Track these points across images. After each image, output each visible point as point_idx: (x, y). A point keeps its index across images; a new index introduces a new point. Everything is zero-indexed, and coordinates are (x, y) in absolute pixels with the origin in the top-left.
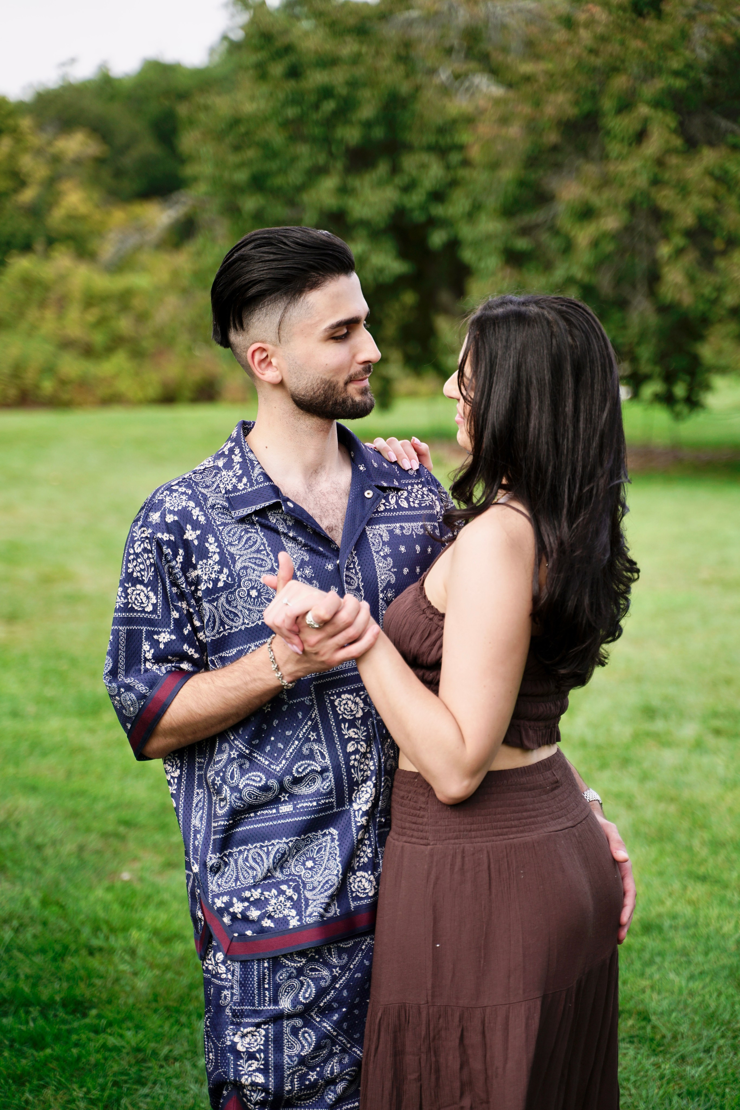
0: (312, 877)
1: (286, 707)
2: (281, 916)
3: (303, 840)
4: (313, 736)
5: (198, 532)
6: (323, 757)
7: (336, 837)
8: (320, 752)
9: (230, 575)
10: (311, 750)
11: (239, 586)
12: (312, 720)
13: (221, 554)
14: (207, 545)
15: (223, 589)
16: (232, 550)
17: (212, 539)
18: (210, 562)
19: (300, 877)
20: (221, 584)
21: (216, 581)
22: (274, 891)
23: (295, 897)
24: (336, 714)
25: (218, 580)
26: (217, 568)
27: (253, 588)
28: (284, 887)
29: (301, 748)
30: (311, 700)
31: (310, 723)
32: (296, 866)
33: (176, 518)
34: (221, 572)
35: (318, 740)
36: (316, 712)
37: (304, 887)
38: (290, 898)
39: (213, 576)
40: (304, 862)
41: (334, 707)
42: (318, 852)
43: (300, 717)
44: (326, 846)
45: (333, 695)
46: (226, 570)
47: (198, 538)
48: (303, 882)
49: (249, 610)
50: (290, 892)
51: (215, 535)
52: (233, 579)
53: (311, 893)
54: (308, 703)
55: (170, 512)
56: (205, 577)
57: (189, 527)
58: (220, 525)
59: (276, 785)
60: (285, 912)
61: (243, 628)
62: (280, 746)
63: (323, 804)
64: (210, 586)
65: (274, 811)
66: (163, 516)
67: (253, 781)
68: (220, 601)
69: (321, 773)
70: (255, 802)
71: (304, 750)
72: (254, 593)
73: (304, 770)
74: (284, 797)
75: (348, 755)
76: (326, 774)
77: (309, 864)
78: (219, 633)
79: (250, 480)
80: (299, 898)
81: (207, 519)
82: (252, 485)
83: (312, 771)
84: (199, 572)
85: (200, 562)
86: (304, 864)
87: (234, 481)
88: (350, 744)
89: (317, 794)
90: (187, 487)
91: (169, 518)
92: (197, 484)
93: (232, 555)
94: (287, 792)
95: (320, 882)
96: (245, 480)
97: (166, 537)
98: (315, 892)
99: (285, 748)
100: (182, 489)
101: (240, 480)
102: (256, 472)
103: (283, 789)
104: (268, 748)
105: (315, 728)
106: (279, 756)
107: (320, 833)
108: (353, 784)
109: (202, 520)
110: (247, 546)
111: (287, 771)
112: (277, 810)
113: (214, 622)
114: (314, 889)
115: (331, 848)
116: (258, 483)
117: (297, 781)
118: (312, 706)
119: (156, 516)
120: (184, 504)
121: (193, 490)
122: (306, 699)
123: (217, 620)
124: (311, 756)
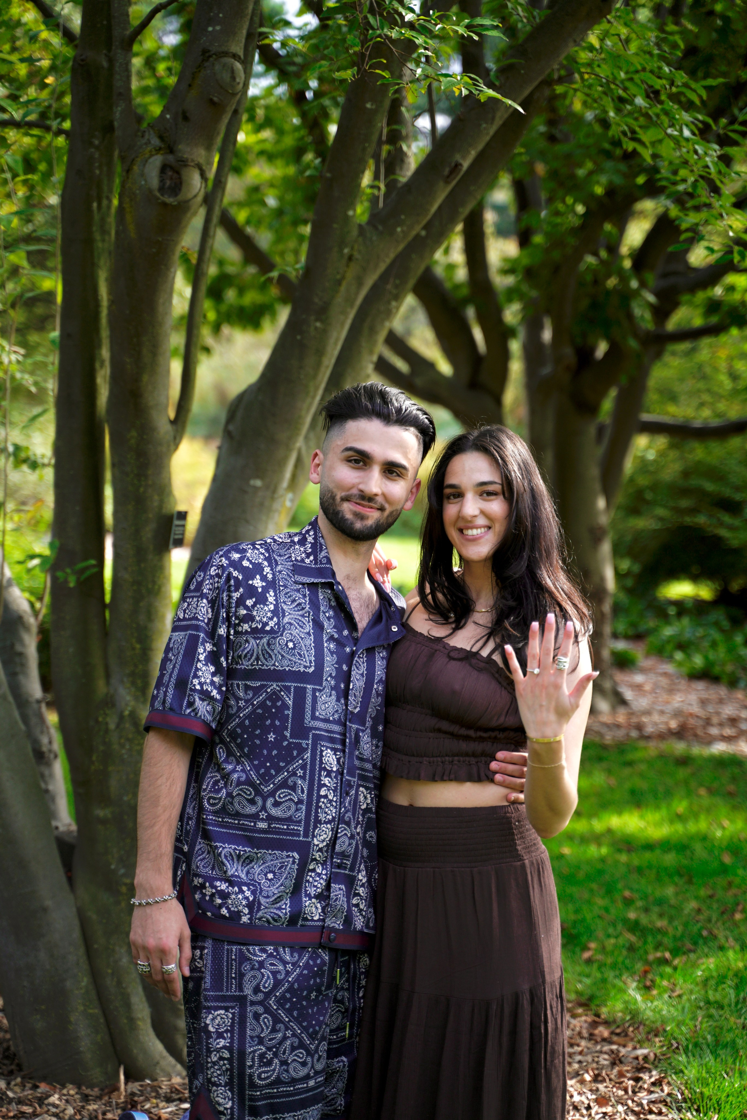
0: (269, 887)
1: (286, 743)
2: (236, 910)
3: (270, 854)
4: (300, 773)
5: (264, 584)
6: (303, 792)
7: (297, 861)
8: (302, 787)
9: (278, 624)
10: (295, 784)
11: (282, 635)
12: (303, 760)
13: (276, 606)
14: (268, 595)
15: (268, 632)
16: (285, 607)
17: (272, 593)
18: (266, 608)
19: (259, 884)
20: (268, 628)
21: (266, 624)
22: (236, 889)
23: (251, 899)
24: (321, 762)
25: (267, 624)
26: (269, 614)
27: (291, 641)
28: (245, 888)
29: (288, 779)
30: (307, 744)
31: (300, 762)
32: (259, 874)
33: (251, 566)
34: (271, 619)
35: (303, 778)
36: (309, 755)
37: (261, 893)
38: (247, 898)
39: (265, 620)
40: (267, 873)
41: (322, 756)
42: (280, 869)
43: (295, 754)
44: (287, 866)
45: (323, 746)
46: (275, 619)
47: (262, 587)
48: (261, 888)
49: (282, 656)
50: (248, 894)
51: (275, 592)
52: (279, 628)
53: (265, 900)
54: (304, 746)
55: (248, 560)
56: (258, 618)
57: (258, 577)
58: (282, 586)
59: (260, 803)
60: (241, 908)
61: (272, 668)
62: (273, 772)
63: (292, 829)
64: (259, 627)
65: (252, 824)
66: (241, 559)
67: (245, 793)
68: (262, 641)
69: (297, 804)
70: (241, 811)
71: (290, 781)
72: (291, 645)
73: (284, 797)
74: (263, 815)
75: (319, 797)
76: (300, 806)
77: (270, 876)
78: (252, 665)
79: (316, 559)
80: (254, 900)
81: (274, 578)
82: (316, 564)
83: (291, 799)
84: (255, 613)
85: (258, 606)
86: (266, 875)
87: (303, 555)
88: (323, 789)
89: (289, 820)
90: (266, 550)
91: (246, 563)
92: (273, 551)
93: (283, 611)
94: (266, 812)
95: (274, 894)
96: (312, 558)
97: (235, 574)
98: (268, 900)
99: (276, 775)
100: (262, 551)
101: (308, 557)
102: (323, 554)
103: (264, 808)
104: (263, 771)
105: (303, 767)
106: (269, 780)
107: (285, 853)
108: (318, 822)
109: (270, 576)
110: (296, 609)
111: (272, 794)
112: (255, 824)
113: (252, 655)
114: (268, 897)
115: (290, 868)
116: (321, 563)
117: (276, 804)
118: (307, 749)
119: (236, 556)
120: (260, 561)
121: (270, 555)
122: (304, 742)
123: (255, 655)
124: (293, 788)
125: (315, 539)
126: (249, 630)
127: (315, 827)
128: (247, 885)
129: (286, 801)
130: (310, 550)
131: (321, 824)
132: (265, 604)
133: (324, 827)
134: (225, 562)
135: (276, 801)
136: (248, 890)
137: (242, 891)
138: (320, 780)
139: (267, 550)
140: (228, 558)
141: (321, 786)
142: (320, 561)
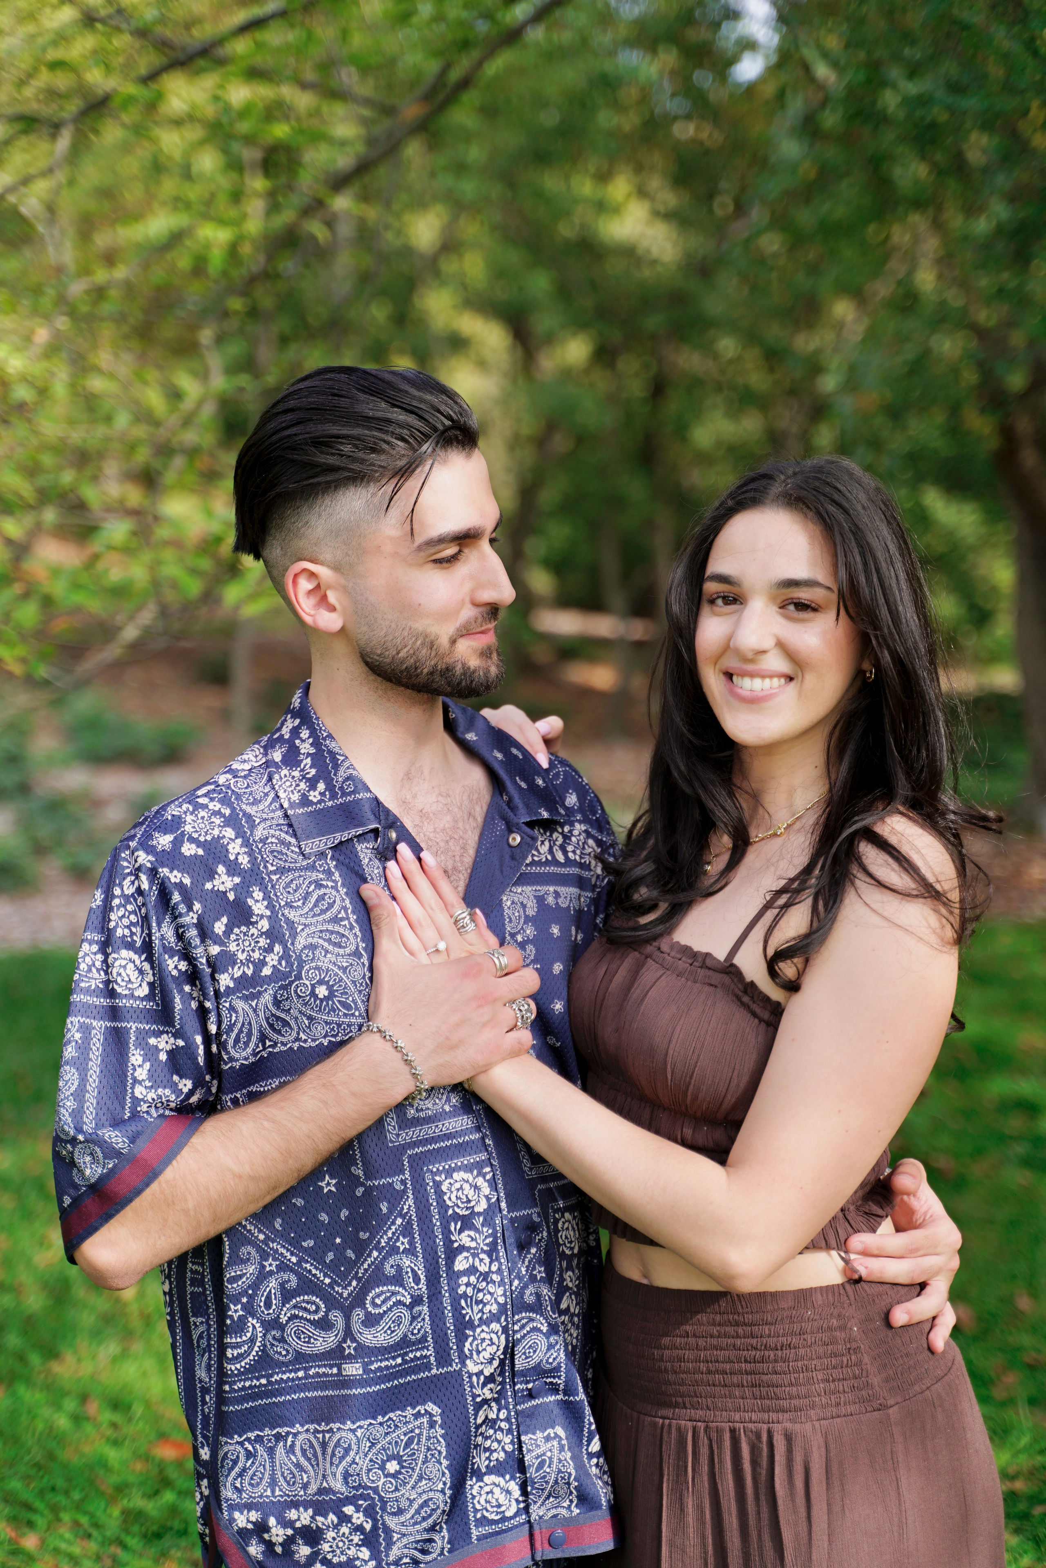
0: (397, 1489)
1: (362, 1189)
2: (343, 1558)
3: (381, 1424)
4: (403, 1243)
5: (237, 880)
6: (417, 1280)
7: (438, 1419)
8: (413, 1270)
9: (286, 956)
10: (399, 1269)
11: (299, 977)
12: (403, 1216)
13: (273, 919)
14: (250, 902)
15: (269, 979)
16: (292, 915)
17: (258, 895)
18: (253, 931)
19: (375, 1490)
20: (267, 971)
21: (260, 964)
22: (332, 1517)
23: (368, 1527)
24: (443, 1207)
25: (263, 963)
26: (263, 942)
27: (321, 982)
28: (349, 1510)
29: (382, 1263)
30: (403, 1182)
31: (399, 1221)
32: (369, 1470)
33: (200, 852)
34: (269, 950)
35: (411, 1251)
36: (411, 1202)
37: (383, 1509)
38: (359, 1528)
39: (256, 955)
40: (384, 1463)
41: (440, 1194)
42: (407, 1445)
43: (385, 1210)
44: (420, 1435)
45: (439, 1172)
46: (277, 948)
47: (235, 888)
48: (381, 1499)
49: (310, 1018)
50: (358, 1518)
51: (264, 889)
52: (290, 964)
53: (395, 1520)
54: (399, 1187)
55: (192, 840)
56: (242, 956)
57: (221, 869)
58: (274, 873)
59: (340, 1323)
60: (352, 1552)
61: (296, 1046)
62: (350, 1254)
63: (412, 1360)
64: (249, 972)
65: (335, 1371)
66: (177, 843)
67: (305, 1309)
68: (262, 1000)
69: (410, 1307)
70: (307, 1349)
71: (387, 1266)
72: (322, 991)
73: (383, 1302)
74: (350, 1348)
75: (454, 1276)
76: (417, 1309)
77: (392, 1467)
78: (255, 1054)
79: (330, 787)
80: (375, 1528)
81: (253, 861)
82: (333, 797)
83: (399, 1303)
84: (233, 947)
85: (236, 930)
86: (382, 1468)
87: (303, 785)
88: (460, 1258)
89: (404, 1343)
90: (222, 801)
91: (189, 849)
92: (239, 797)
93: (291, 924)
94: (354, 1340)
95: (411, 1502)
96: (321, 786)
97: (175, 877)
98: (402, 1519)
99: (358, 1257)
100: (215, 806)
101: (313, 787)
102: (342, 774)
103: (348, 1333)
104: (330, 1256)
105: (407, 1230)
106: (348, 1271)
107: (410, 1411)
108: (463, 1326)
109: (244, 860)
110: (317, 910)
111: (359, 1300)
112: (339, 1369)
113: (249, 1034)
114: (400, 1512)
115: (429, 1438)
116: (344, 794)
117: (371, 1321)
118: (404, 1191)
119: (164, 841)
120: (216, 832)
121: (233, 809)
122: (396, 1181)
123: (255, 1032)
124: (398, 1279)
125: (316, 744)
126: (232, 985)
127: (461, 1338)
128: (350, 1500)
129: (390, 1309)
130: (313, 772)
131: (473, 1328)
132: (249, 923)
133: (482, 1332)
134: (144, 858)
135: (368, 1314)
136: (358, 1511)
137: (344, 1519)
138: (448, 1242)
139: (225, 801)
140: (151, 851)
141: (452, 1253)
142: (341, 788)
